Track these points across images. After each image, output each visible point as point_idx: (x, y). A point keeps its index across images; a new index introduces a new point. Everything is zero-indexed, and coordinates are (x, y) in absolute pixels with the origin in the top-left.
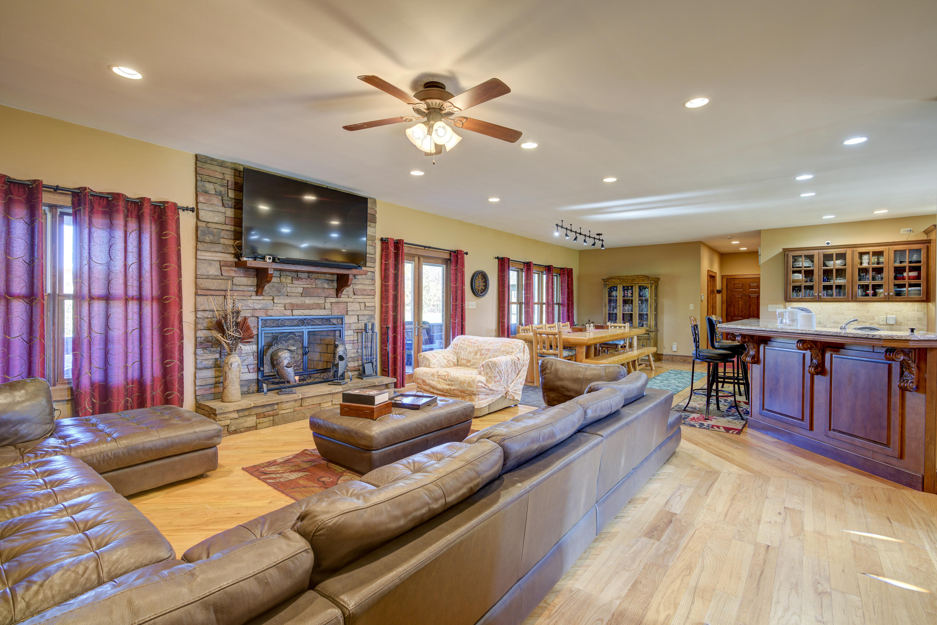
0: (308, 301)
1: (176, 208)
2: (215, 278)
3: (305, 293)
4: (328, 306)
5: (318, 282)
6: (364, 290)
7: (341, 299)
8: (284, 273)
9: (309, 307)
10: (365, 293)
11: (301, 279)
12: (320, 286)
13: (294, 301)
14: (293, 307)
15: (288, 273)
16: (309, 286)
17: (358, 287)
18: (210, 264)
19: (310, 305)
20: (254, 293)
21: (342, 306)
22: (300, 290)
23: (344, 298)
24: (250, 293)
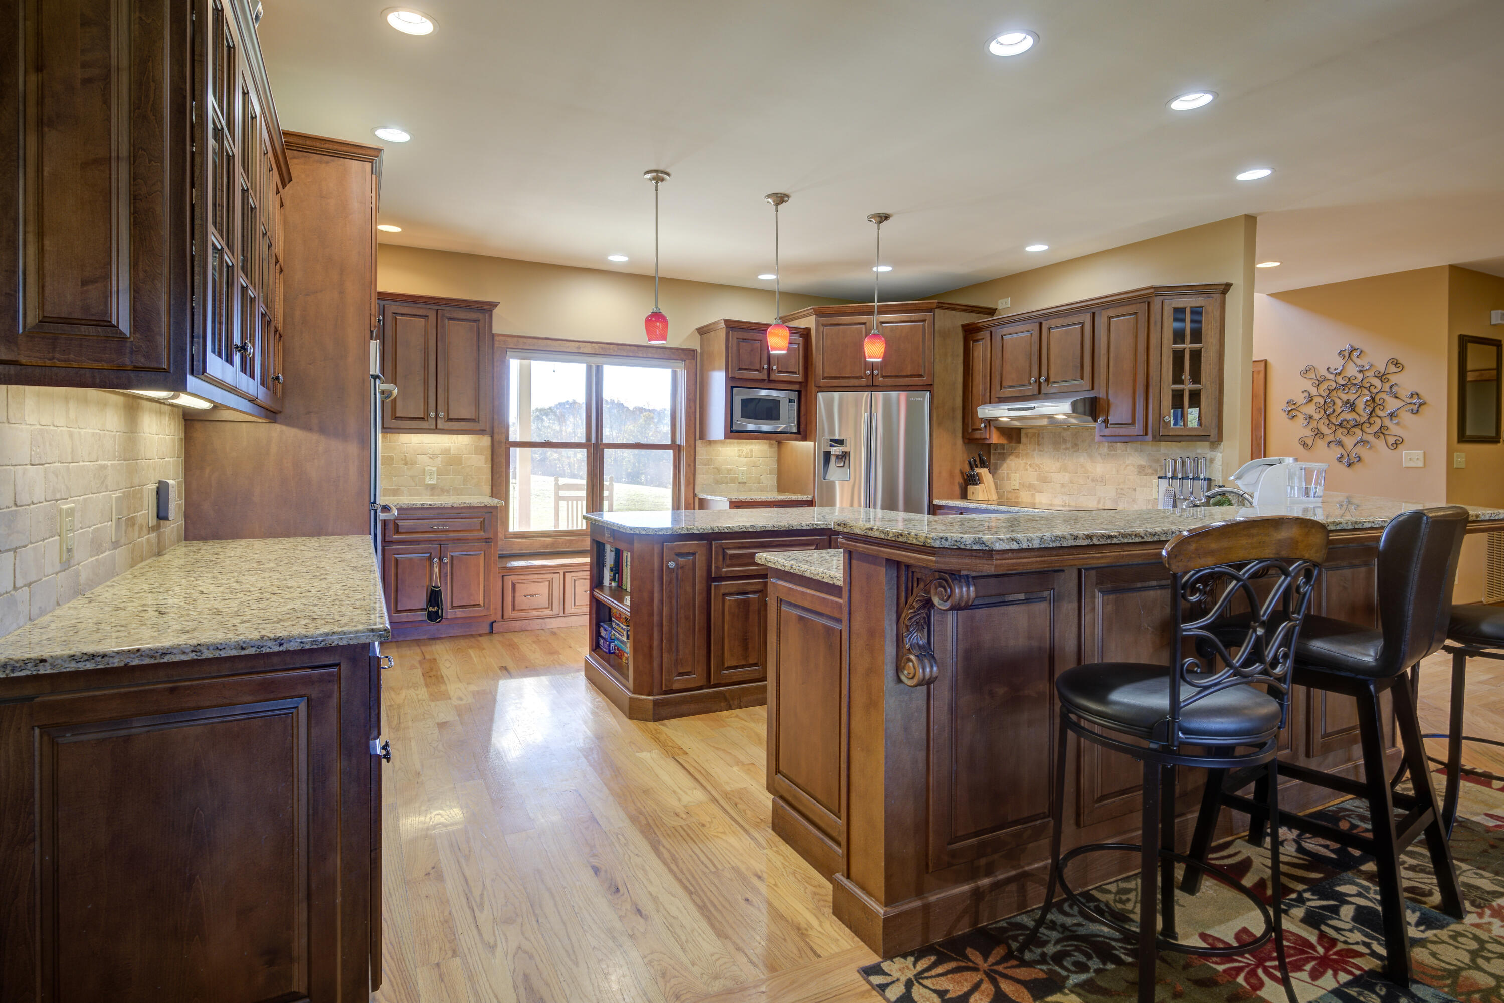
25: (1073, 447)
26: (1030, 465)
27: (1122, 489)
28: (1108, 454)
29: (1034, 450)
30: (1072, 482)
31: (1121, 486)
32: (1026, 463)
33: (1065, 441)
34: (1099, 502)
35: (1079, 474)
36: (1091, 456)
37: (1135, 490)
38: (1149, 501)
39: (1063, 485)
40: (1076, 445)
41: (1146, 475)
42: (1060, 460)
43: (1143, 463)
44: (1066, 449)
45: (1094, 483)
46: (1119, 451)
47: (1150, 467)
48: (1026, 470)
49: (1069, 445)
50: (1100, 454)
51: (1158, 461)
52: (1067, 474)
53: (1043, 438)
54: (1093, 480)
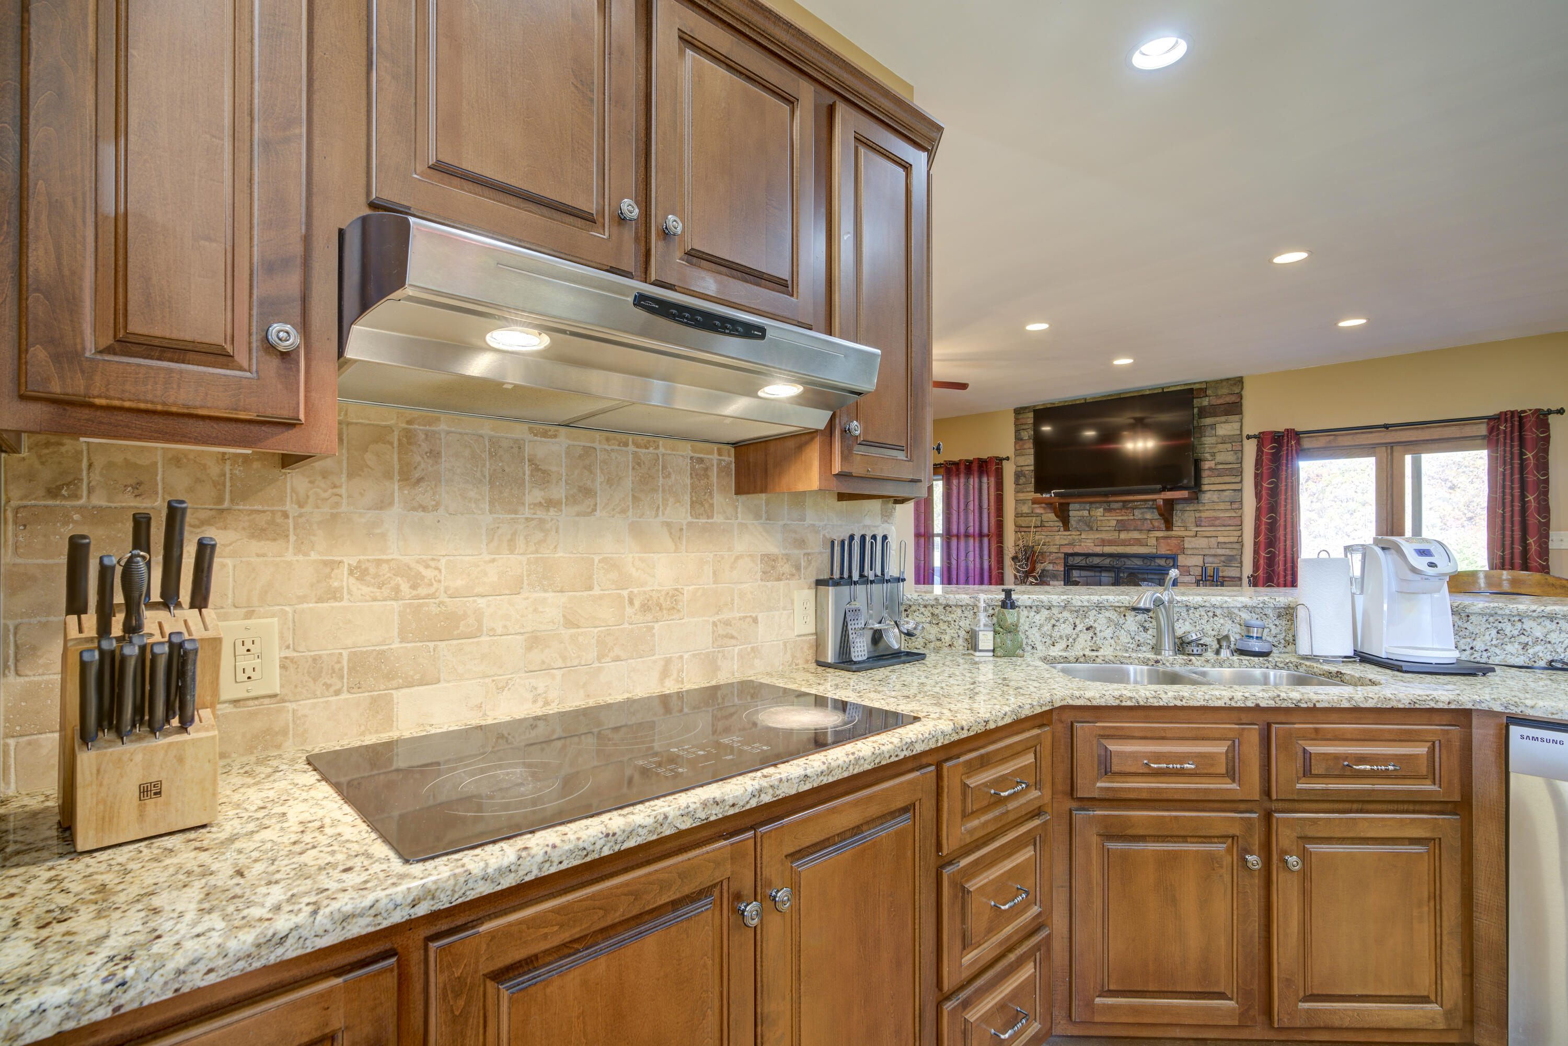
0: (1123, 536)
1: (1000, 460)
2: (1028, 515)
3: (1122, 527)
4: (1153, 542)
5: (1137, 512)
6: (1217, 518)
7: (1173, 533)
8: (1094, 506)
9: (1124, 543)
10: (1217, 522)
11: (1115, 509)
12: (1140, 516)
13: (1104, 536)
14: (1104, 542)
15: (1098, 505)
16: (1125, 518)
17: (1204, 515)
18: (1024, 504)
19: (1125, 540)
20: (1062, 529)
21: (1174, 542)
22: (1114, 523)
23: (1177, 531)
24: (1057, 529)
25: (572, 500)
26: (359, 572)
27: (727, 623)
28: (689, 524)
29: (383, 504)
30: (569, 623)
31: (725, 616)
32: (333, 565)
33: (541, 475)
34: (665, 674)
35: (597, 591)
36: (636, 531)
37: (755, 620)
38: (785, 644)
39: (534, 641)
40: (588, 492)
41: (779, 579)
42: (521, 543)
43: (773, 548)
44: (550, 504)
45: (649, 617)
46: (718, 519)
47: (788, 558)
48: (334, 595)
49: (559, 492)
50: (668, 525)
51: (801, 543)
52: (550, 595)
53: (434, 455)
54: (645, 608)
